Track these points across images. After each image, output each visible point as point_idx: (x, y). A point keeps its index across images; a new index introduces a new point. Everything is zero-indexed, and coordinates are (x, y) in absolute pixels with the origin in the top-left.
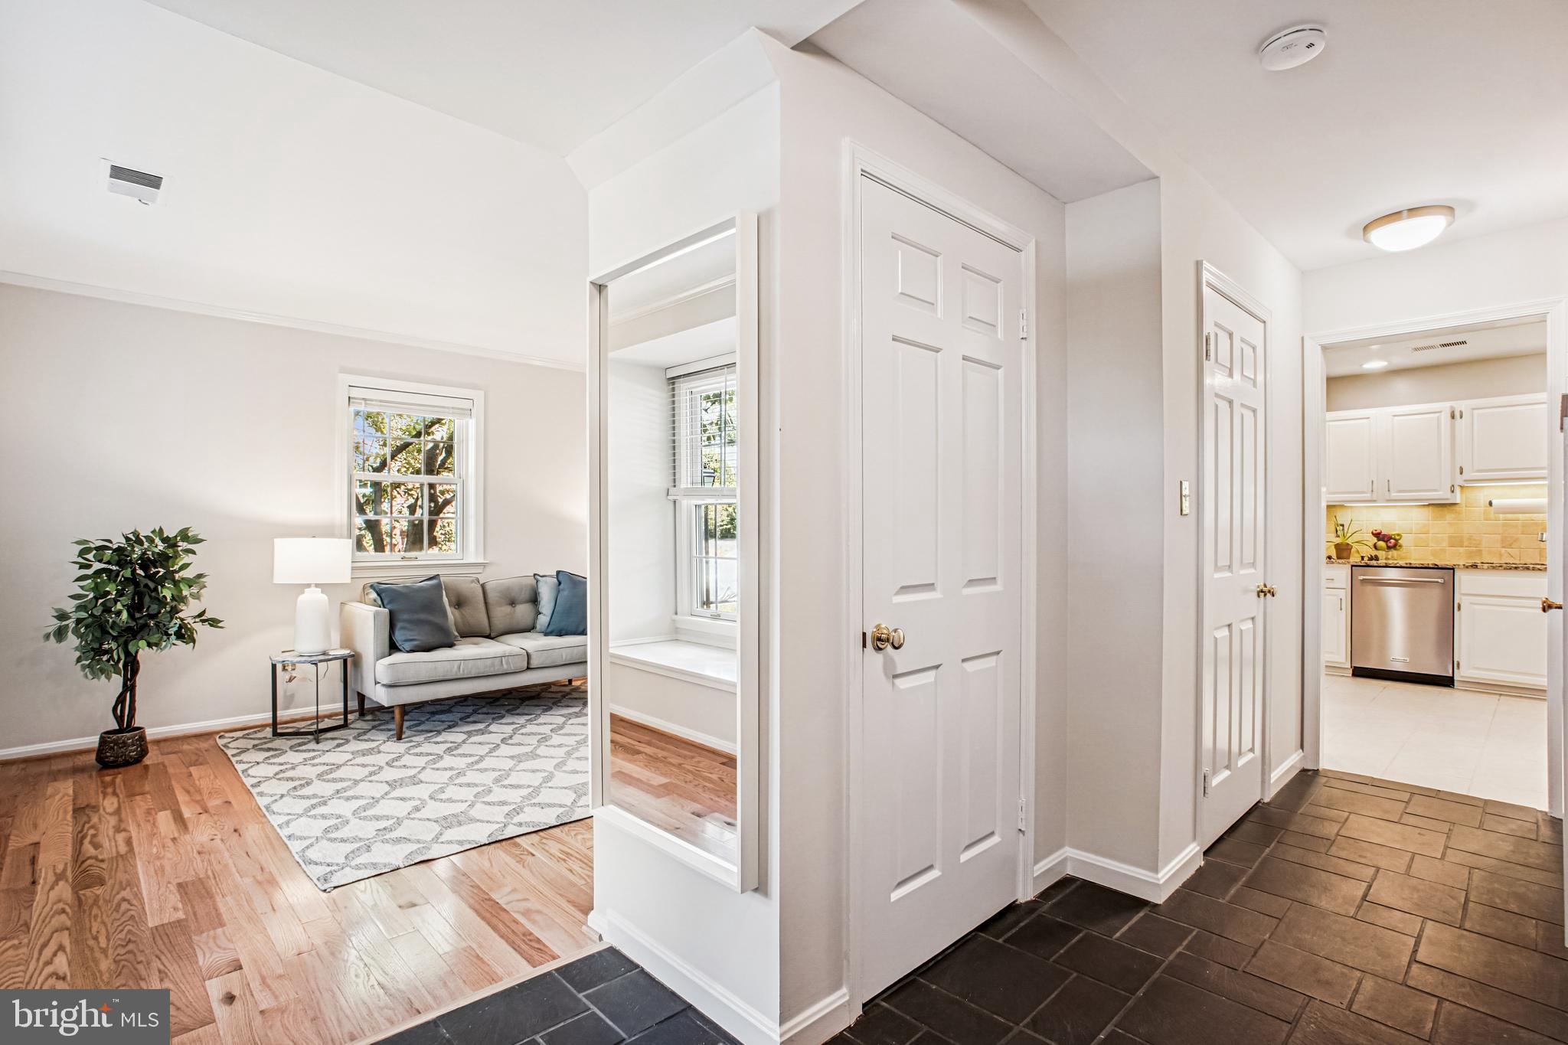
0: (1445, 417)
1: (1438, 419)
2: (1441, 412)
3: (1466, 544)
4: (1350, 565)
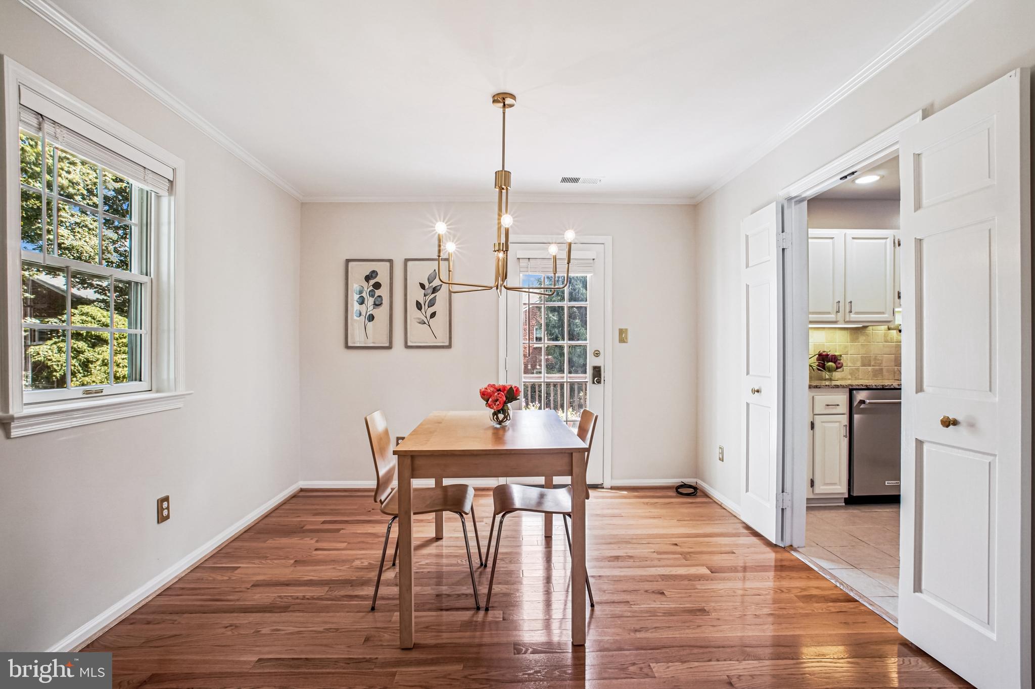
0: (889, 242)
1: (886, 243)
2: (887, 238)
3: (872, 363)
4: (848, 389)
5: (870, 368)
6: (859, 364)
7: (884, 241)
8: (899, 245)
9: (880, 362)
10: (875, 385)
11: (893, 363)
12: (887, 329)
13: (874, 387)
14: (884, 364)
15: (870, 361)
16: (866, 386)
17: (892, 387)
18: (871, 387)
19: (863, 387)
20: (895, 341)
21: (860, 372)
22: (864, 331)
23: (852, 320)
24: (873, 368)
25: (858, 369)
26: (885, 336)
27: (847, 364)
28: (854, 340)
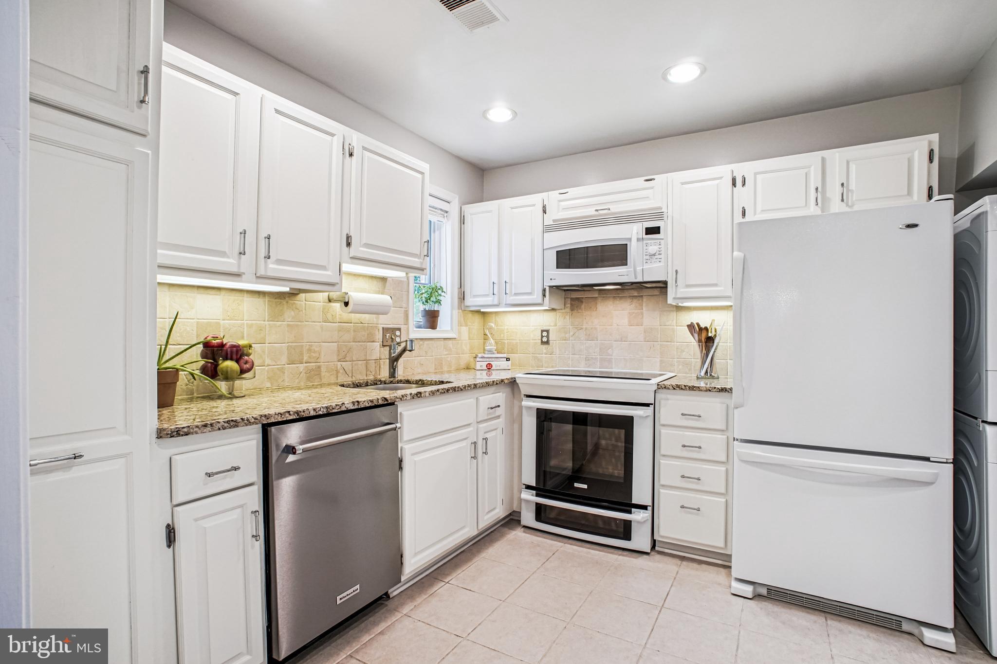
1: (331, 147)
2: (334, 135)
4: (260, 425)
5: (302, 367)
6: (284, 359)
7: (329, 138)
8: (351, 155)
9: (317, 355)
10: (314, 410)
11: (335, 358)
12: (327, 301)
13: (312, 413)
14: (322, 359)
15: (302, 354)
16: (297, 413)
17: (343, 409)
18: (305, 415)
19: (291, 418)
20: (338, 320)
21: (286, 374)
22: (292, 302)
23: (270, 274)
24: (306, 367)
25: (282, 370)
26: (325, 311)
27: (264, 362)
28: (274, 317)
